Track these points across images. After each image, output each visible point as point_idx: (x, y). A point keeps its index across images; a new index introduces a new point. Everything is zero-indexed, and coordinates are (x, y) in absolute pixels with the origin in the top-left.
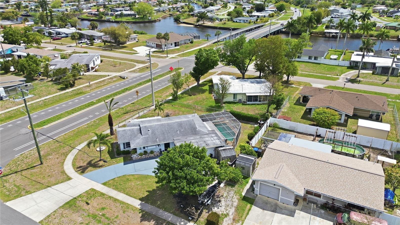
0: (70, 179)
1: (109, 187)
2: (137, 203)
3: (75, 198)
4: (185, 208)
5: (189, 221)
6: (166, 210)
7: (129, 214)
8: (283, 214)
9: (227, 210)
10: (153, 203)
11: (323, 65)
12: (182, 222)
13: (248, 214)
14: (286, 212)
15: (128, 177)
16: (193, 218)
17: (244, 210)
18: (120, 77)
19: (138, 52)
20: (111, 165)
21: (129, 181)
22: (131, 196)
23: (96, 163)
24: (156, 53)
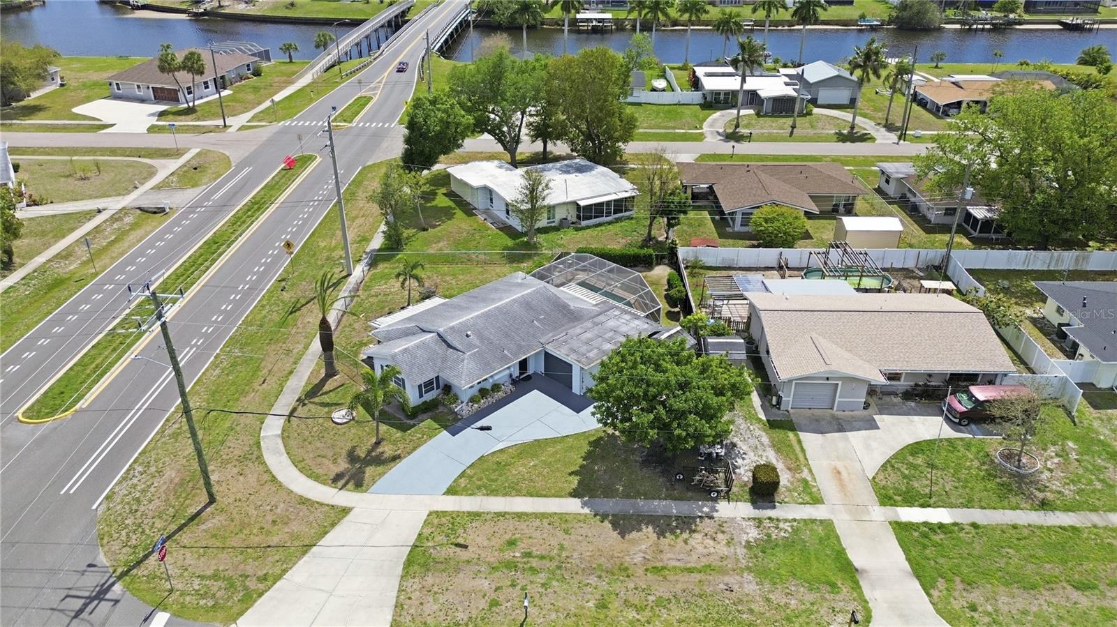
0: (345, 511)
1: (471, 495)
2: (573, 506)
3: (415, 546)
4: (688, 481)
5: (715, 500)
6: (647, 497)
7: (583, 532)
8: (859, 430)
9: (761, 456)
10: (609, 492)
11: (649, 106)
12: (703, 506)
13: (803, 450)
14: (860, 424)
15: (496, 459)
16: (718, 492)
17: (791, 446)
18: (140, 209)
19: (106, 121)
20: (419, 446)
21: (505, 465)
22: (545, 496)
23: (374, 454)
24: (171, 117)
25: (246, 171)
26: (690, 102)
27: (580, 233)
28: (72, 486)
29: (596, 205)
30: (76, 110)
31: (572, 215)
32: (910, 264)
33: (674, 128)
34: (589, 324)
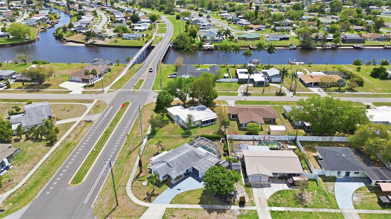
0: (147, 208)
1: (176, 204)
2: (199, 207)
3: (163, 216)
4: (225, 200)
5: (231, 205)
6: (216, 204)
7: (200, 213)
8: (266, 187)
9: (243, 194)
10: (207, 203)
12: (228, 207)
13: (252, 193)
14: (267, 186)
15: (181, 195)
16: (232, 203)
17: (250, 192)
18: (85, 121)
19: (70, 90)
20: (163, 191)
21: (183, 197)
22: (192, 204)
23: (153, 193)
24: (87, 88)
25: (112, 107)
26: (235, 81)
27: (202, 128)
28: (86, 202)
29: (206, 121)
30: (61, 85)
31: (200, 124)
32: (287, 139)
33: (230, 91)
34: (203, 159)
